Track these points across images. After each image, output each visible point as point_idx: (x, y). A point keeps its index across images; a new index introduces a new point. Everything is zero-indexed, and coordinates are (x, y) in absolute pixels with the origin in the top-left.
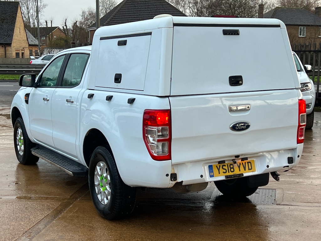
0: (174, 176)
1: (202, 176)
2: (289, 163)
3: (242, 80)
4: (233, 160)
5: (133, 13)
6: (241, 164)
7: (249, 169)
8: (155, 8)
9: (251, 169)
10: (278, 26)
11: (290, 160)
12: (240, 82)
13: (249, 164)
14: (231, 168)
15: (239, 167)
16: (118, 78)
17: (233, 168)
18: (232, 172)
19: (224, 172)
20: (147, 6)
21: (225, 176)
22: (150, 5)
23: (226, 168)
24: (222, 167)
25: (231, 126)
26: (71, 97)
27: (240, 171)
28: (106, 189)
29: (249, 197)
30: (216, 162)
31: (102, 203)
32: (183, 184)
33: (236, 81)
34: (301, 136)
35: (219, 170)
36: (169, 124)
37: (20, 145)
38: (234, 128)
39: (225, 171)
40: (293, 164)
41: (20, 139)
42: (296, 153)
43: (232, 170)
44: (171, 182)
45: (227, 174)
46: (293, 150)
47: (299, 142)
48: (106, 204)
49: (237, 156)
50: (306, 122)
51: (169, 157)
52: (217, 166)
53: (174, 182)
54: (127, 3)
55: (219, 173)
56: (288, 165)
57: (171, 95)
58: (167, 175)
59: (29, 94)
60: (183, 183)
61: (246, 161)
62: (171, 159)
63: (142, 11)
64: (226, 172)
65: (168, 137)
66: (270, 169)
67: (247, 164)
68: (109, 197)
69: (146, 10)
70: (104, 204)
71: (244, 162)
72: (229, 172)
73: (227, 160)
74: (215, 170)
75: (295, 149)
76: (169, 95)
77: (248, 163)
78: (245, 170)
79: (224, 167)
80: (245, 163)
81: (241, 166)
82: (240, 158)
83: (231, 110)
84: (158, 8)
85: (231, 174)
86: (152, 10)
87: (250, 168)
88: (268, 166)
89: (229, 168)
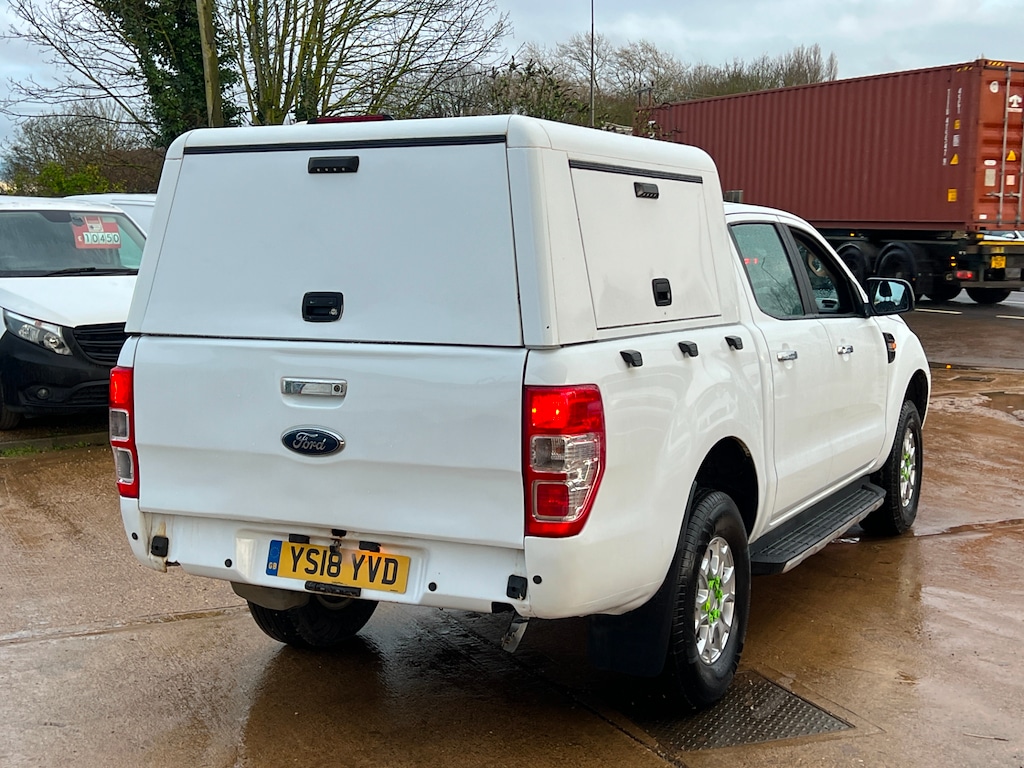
0: (155, 545)
1: (229, 563)
3: (339, 307)
4: (333, 540)
6: (367, 559)
7: (385, 581)
9: (392, 583)
10: (499, 139)
12: (334, 312)
13: (391, 565)
14: (332, 564)
15: (357, 567)
17: (338, 565)
18: (331, 574)
19: (307, 570)
23: (318, 559)
24: (308, 555)
27: (355, 578)
30: (282, 535)
33: (321, 307)
35: (296, 559)
39: (311, 567)
40: (525, 603)
43: (334, 570)
45: (317, 578)
49: (339, 532)
52: (292, 548)
55: (294, 570)
56: (507, 599)
57: (142, 331)
58: (136, 536)
60: (183, 567)
62: (137, 496)
66: (437, 595)
67: (383, 564)
71: (375, 555)
72: (322, 574)
73: (313, 537)
75: (523, 551)
76: (138, 331)
77: (388, 561)
78: (372, 580)
79: (313, 556)
80: (379, 558)
81: (365, 567)
85: (327, 579)
87: (390, 577)
88: (433, 587)
89: (327, 563)
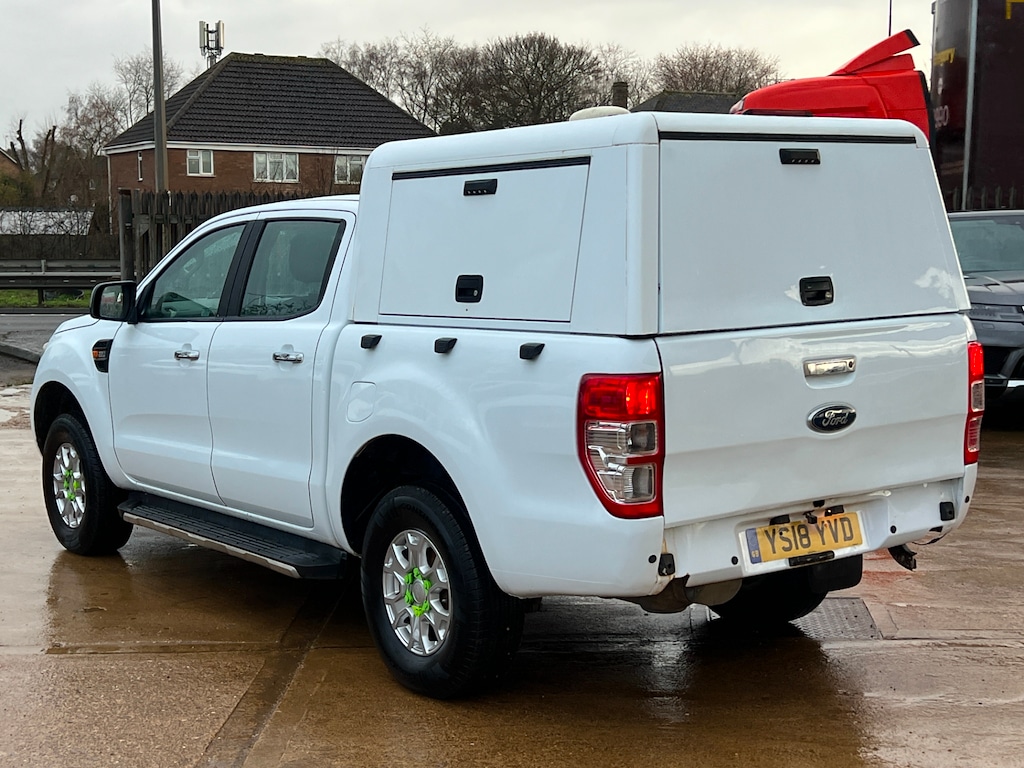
0: (667, 563)
1: (735, 560)
2: (943, 518)
3: (831, 290)
4: (805, 513)
5: (244, 102)
6: (826, 523)
7: (846, 539)
8: (310, 90)
9: (851, 538)
10: (911, 140)
11: (947, 511)
12: (828, 295)
13: (846, 523)
14: (802, 537)
15: (822, 533)
16: (469, 289)
17: (806, 536)
18: (804, 546)
19: (785, 549)
20: (287, 83)
21: (790, 559)
22: (295, 78)
23: (789, 535)
24: (781, 534)
25: (810, 418)
26: (289, 347)
27: (824, 544)
28: (431, 608)
29: (799, 622)
30: (764, 520)
31: (412, 650)
32: (689, 584)
33: (816, 291)
34: (973, 442)
35: (772, 541)
36: (659, 413)
37: (66, 496)
38: (819, 423)
39: (787, 545)
40: (953, 521)
41: (69, 478)
42: (960, 491)
43: (805, 541)
44: (660, 578)
45: (794, 553)
46: (953, 482)
47: (969, 459)
48: (427, 652)
49: (819, 503)
50: (984, 405)
51: (657, 509)
52: (766, 532)
53: (667, 579)
54: (225, 74)
55: (775, 552)
56: (940, 523)
57: (662, 332)
58: (652, 559)
59: (112, 341)
60: (690, 579)
61: (840, 515)
62: (660, 512)
63: (271, 98)
64: (790, 549)
65: (655, 452)
66: (899, 535)
67: (839, 524)
68: (441, 633)
69: (284, 94)
70: (421, 653)
71: (831, 518)
72: (797, 548)
73: (794, 515)
74: (764, 543)
75: (959, 479)
76: (656, 332)
77: (843, 520)
78: (836, 541)
79: (785, 534)
80: (835, 520)
81: (827, 531)
82: (825, 506)
83: (808, 375)
84: (321, 91)
85: (802, 552)
86: (302, 95)
87: (848, 535)
88: (893, 529)
89: (798, 537)
